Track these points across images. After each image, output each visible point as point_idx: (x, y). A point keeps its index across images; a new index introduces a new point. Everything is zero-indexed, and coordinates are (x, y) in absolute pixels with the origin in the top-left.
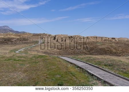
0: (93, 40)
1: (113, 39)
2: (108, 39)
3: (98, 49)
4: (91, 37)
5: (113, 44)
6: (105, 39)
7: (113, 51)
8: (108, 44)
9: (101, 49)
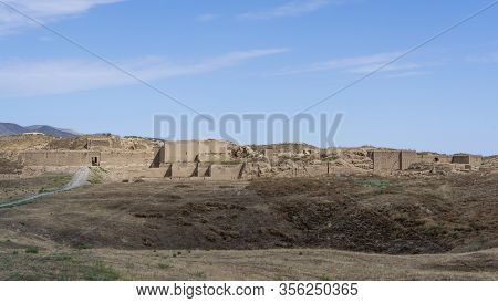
0: (353, 167)
1: (458, 158)
2: (430, 161)
3: (353, 212)
4: (346, 152)
5: (443, 188)
6: (417, 160)
7: (423, 223)
8: (419, 185)
9: (365, 216)
